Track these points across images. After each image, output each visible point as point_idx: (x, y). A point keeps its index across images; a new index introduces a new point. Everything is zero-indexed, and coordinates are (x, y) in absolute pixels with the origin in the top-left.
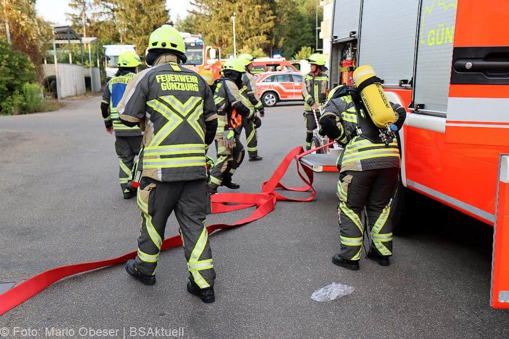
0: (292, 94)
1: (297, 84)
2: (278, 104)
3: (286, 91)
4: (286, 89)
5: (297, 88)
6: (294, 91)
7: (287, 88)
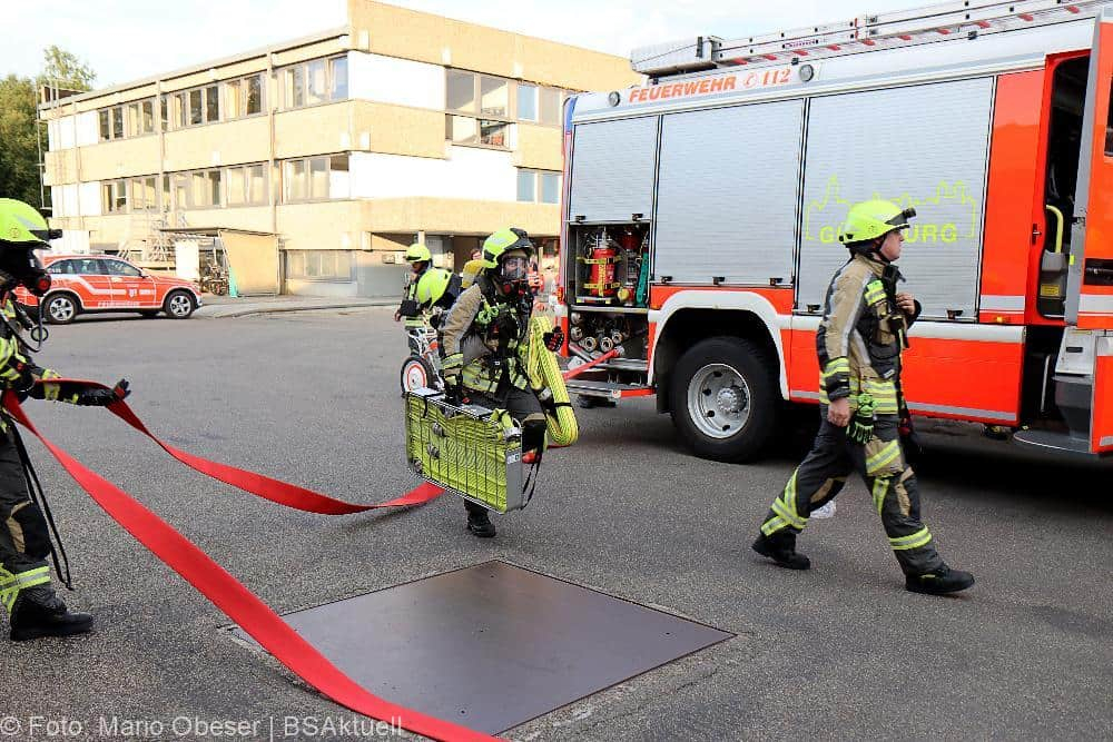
0: (106, 298)
1: (116, 279)
2: (79, 317)
3: (96, 292)
4: (95, 288)
5: (117, 286)
6: (112, 292)
7: (96, 286)
